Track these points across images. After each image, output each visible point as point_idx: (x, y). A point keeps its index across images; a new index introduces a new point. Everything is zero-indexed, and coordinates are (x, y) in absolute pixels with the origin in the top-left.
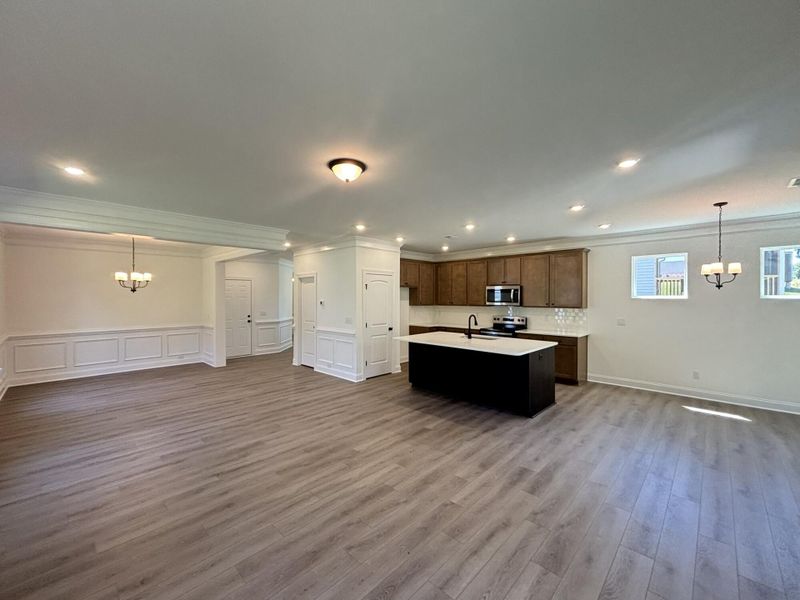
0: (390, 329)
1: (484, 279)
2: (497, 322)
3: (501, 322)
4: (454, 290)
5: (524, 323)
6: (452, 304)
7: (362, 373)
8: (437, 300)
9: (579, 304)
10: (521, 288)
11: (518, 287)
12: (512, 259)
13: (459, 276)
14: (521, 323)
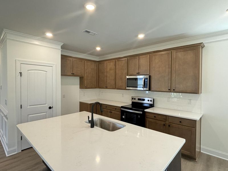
0: (50, 108)
1: (126, 71)
2: (134, 101)
3: (136, 101)
4: (108, 79)
5: (152, 103)
6: (106, 88)
7: (16, 147)
8: (99, 85)
9: (196, 90)
10: (150, 76)
11: (148, 77)
12: (144, 56)
13: (110, 69)
14: (150, 102)
